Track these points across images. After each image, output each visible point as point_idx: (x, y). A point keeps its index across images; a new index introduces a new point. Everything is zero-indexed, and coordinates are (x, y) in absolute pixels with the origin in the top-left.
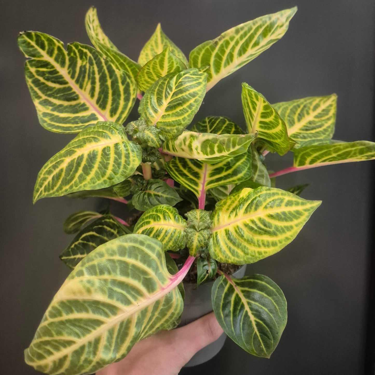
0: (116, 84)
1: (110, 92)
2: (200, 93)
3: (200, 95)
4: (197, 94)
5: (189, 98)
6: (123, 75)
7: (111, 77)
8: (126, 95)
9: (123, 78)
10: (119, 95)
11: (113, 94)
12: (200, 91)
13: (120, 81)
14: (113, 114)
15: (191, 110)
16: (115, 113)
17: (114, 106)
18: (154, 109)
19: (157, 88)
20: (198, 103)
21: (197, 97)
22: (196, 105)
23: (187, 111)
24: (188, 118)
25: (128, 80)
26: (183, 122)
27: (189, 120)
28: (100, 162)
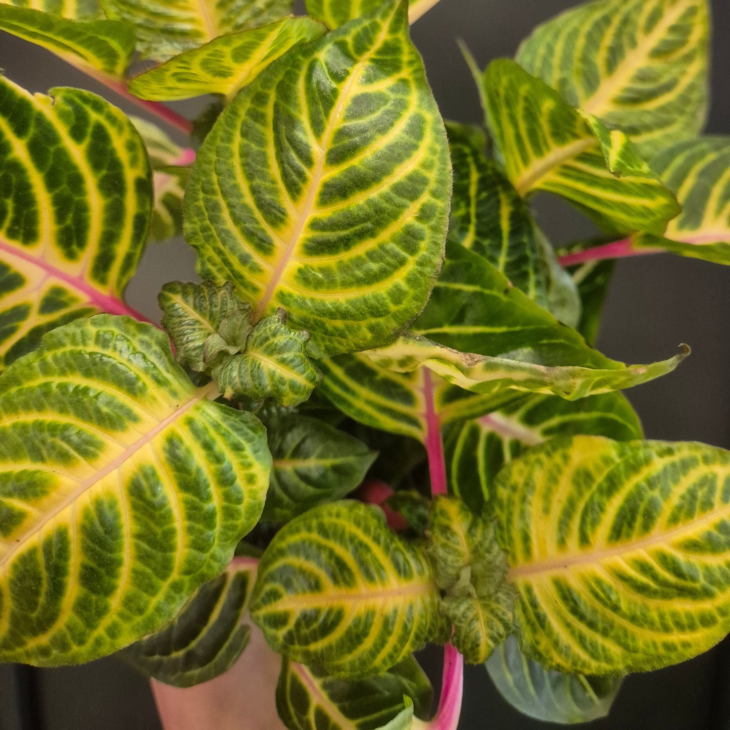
0: (52, 149)
1: (36, 180)
2: (432, 176)
3: (432, 185)
4: (424, 181)
5: (396, 205)
6: (69, 108)
7: (20, 131)
8: (104, 172)
9: (73, 118)
10: (77, 182)
11: (51, 182)
12: (427, 165)
13: (62, 130)
14: (74, 247)
15: (416, 258)
16: (82, 243)
17: (69, 221)
18: (256, 240)
19: (238, 139)
20: (433, 222)
21: (426, 198)
22: (428, 233)
23: (402, 262)
24: (412, 292)
25: (94, 117)
26: (393, 308)
27: (416, 298)
28: (139, 536)
